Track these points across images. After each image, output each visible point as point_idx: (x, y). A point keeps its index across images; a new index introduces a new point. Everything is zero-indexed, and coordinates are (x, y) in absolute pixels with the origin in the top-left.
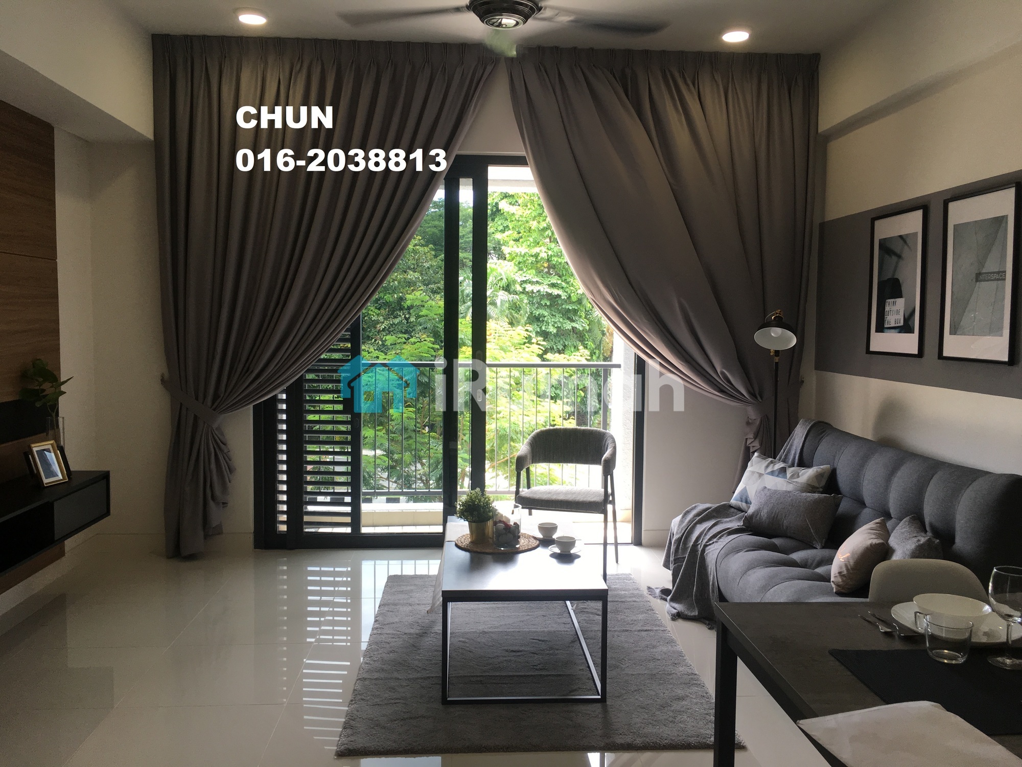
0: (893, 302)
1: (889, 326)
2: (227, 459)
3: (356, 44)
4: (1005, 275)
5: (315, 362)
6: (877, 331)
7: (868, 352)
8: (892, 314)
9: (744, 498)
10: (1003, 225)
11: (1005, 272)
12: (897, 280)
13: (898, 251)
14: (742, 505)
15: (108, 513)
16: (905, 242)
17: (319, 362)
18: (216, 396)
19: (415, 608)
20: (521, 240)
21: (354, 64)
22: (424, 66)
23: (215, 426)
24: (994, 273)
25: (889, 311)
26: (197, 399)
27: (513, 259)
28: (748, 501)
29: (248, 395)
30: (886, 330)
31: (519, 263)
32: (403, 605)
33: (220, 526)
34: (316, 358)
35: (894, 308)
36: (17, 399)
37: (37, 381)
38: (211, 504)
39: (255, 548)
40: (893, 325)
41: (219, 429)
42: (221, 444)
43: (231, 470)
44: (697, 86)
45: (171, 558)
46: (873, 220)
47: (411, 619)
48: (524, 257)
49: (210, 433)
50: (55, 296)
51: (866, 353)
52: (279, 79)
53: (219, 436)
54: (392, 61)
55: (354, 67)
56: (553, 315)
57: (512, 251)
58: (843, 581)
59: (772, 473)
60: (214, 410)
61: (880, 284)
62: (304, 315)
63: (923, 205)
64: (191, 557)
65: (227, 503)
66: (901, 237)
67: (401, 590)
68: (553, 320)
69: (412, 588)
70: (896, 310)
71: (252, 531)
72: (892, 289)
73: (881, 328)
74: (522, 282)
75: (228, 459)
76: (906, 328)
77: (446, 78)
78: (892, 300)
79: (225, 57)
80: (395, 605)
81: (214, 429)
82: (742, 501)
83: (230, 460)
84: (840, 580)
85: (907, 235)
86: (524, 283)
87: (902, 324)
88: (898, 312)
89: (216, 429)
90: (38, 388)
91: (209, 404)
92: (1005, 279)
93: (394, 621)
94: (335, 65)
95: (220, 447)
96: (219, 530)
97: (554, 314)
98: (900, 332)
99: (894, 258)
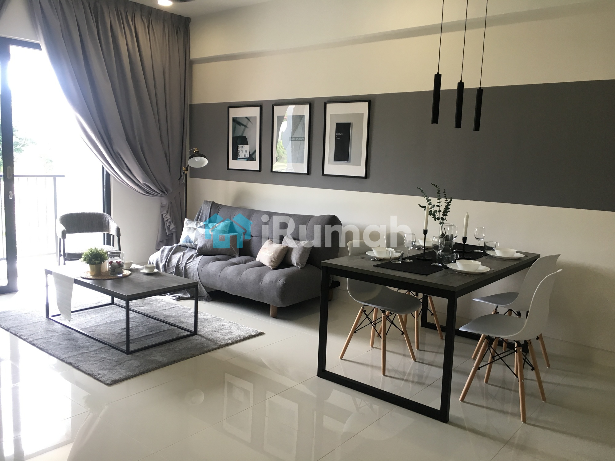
0: (243, 147)
1: (240, 157)
4: (304, 139)
6: (233, 159)
7: (228, 169)
8: (242, 152)
9: (188, 241)
10: (303, 119)
11: (304, 138)
12: (245, 137)
13: (245, 124)
14: (187, 244)
16: (249, 120)
24: (299, 138)
25: (240, 151)
28: (191, 241)
30: (239, 159)
35: (244, 149)
40: (243, 157)
44: (134, 23)
46: (229, 108)
51: (227, 170)
58: (274, 264)
59: (201, 227)
61: (234, 138)
63: (260, 105)
66: (246, 117)
70: (244, 151)
72: (242, 140)
73: (235, 157)
76: (251, 158)
78: (242, 146)
82: (187, 242)
84: (272, 264)
85: (250, 117)
87: (248, 156)
88: (246, 151)
92: (304, 141)
98: (247, 160)
99: (243, 127)
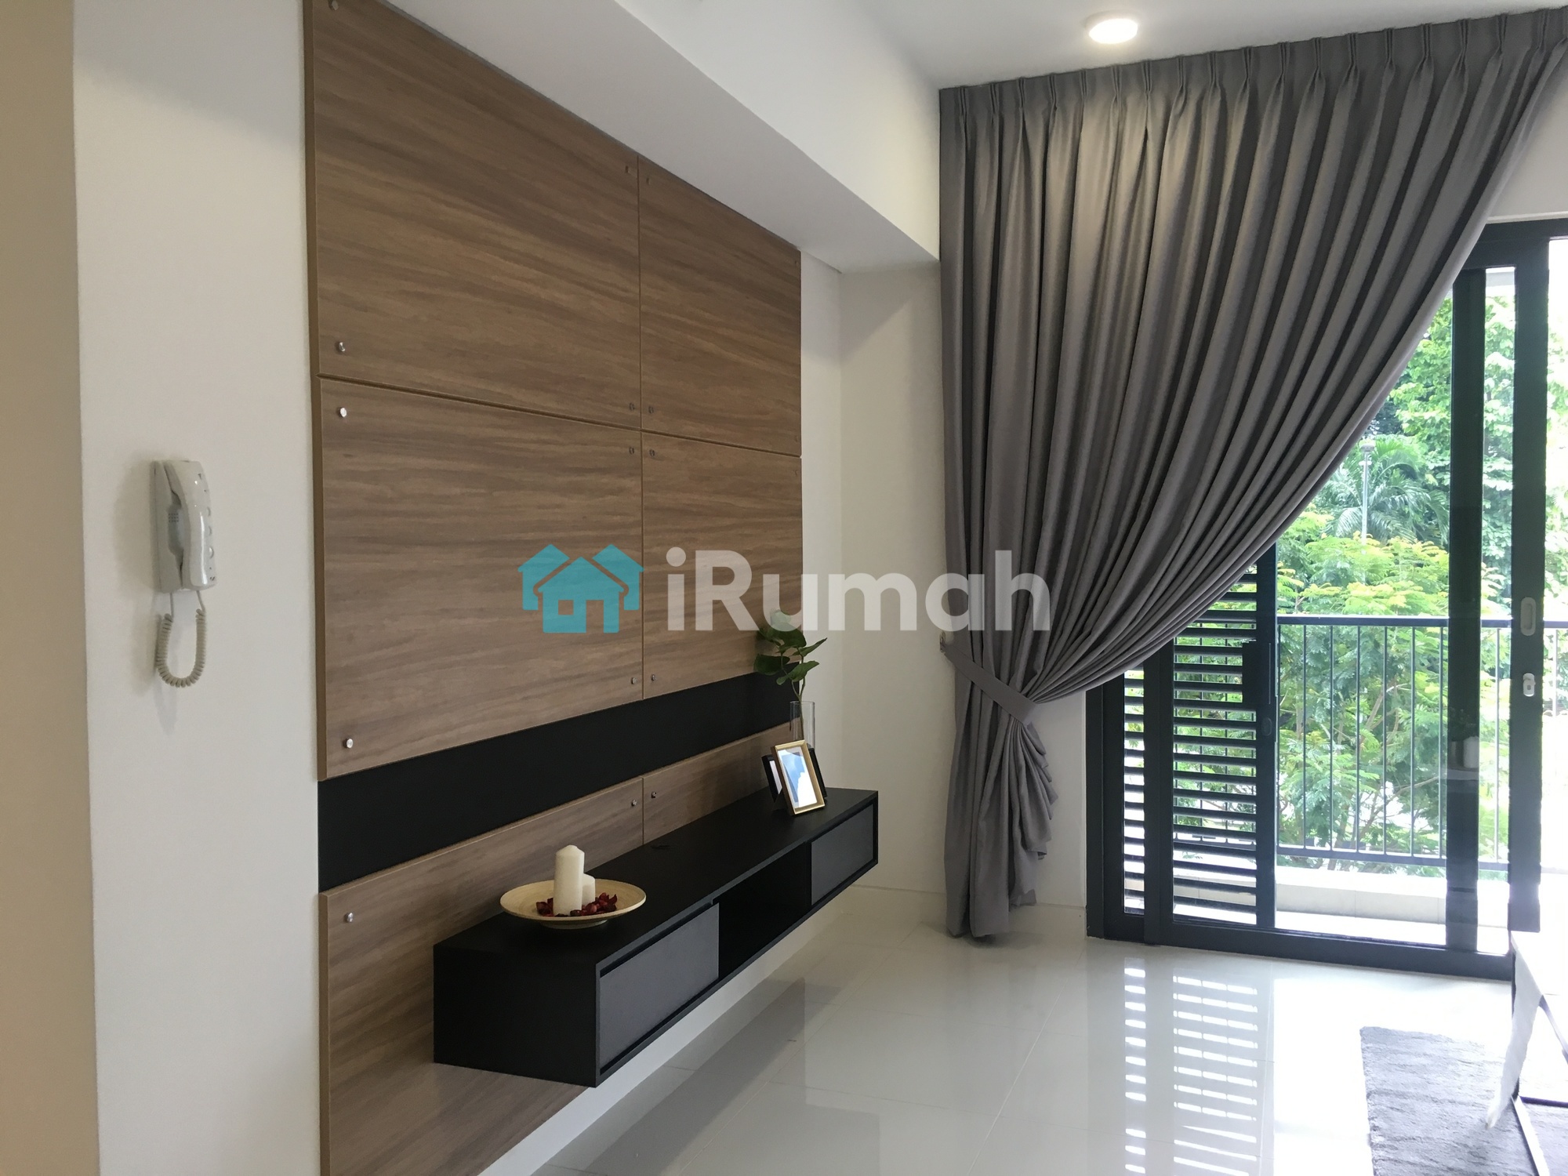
2: (1045, 778)
3: (1288, 49)
5: (1201, 617)
15: (874, 860)
17: (1205, 618)
18: (1030, 673)
19: (1447, 1109)
20: (1431, 398)
21: (1282, 85)
22: (1421, 67)
23: (1026, 723)
26: (998, 676)
27: (1415, 433)
29: (1082, 674)
31: (1429, 438)
32: (1419, 1098)
33: (1032, 892)
34: (1203, 610)
36: (752, 671)
37: (779, 644)
38: (1022, 853)
39: (1088, 935)
41: (1031, 727)
42: (1037, 754)
43: (1051, 798)
45: (957, 936)
47: (1446, 1135)
48: (1438, 426)
49: (1019, 733)
50: (798, 513)
52: (1146, 131)
53: (1033, 739)
54: (1356, 70)
55: (1282, 89)
56: (1496, 526)
57: (1415, 418)
60: (1027, 695)
62: (1182, 536)
64: (986, 941)
65: (1045, 854)
67: (1402, 1063)
68: (1497, 534)
69: (1423, 1061)
71: (1085, 904)
74: (1437, 470)
75: (1047, 779)
77: (1466, 84)
79: (1055, 108)
80: (1403, 1095)
81: (1026, 727)
83: (1050, 781)
86: (1441, 472)
89: (1029, 727)
90: (780, 655)
91: (1019, 685)
93: (1414, 1135)
94: (1248, 92)
95: (1034, 755)
96: (1031, 901)
97: (1498, 524)
